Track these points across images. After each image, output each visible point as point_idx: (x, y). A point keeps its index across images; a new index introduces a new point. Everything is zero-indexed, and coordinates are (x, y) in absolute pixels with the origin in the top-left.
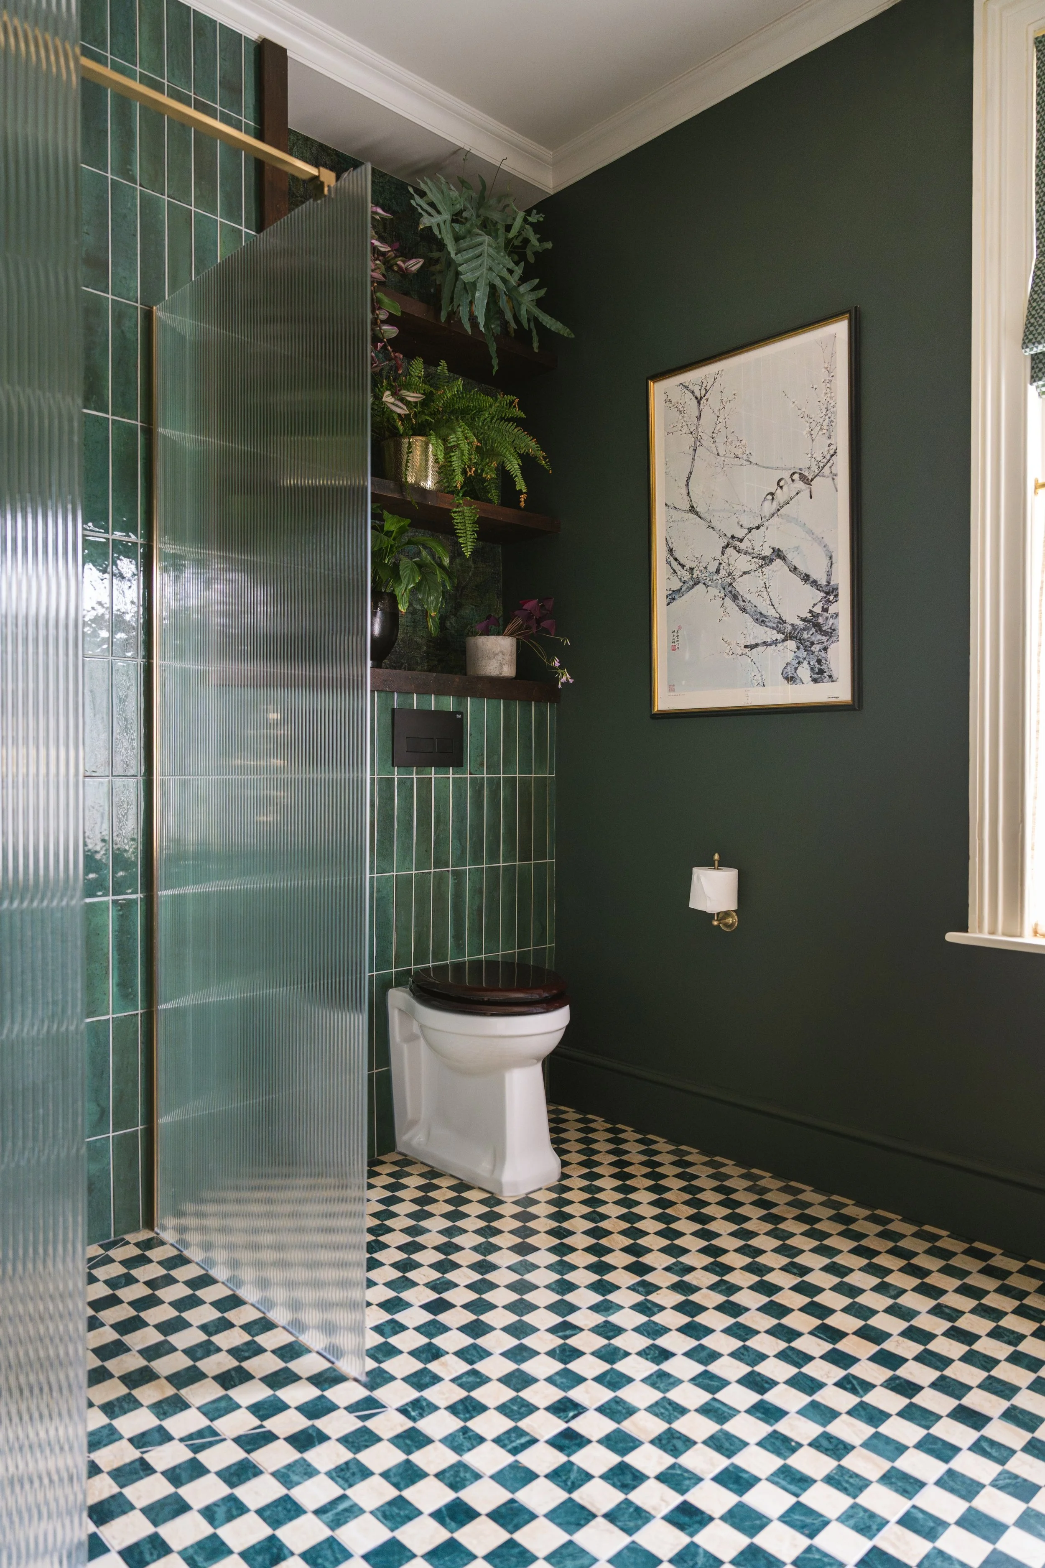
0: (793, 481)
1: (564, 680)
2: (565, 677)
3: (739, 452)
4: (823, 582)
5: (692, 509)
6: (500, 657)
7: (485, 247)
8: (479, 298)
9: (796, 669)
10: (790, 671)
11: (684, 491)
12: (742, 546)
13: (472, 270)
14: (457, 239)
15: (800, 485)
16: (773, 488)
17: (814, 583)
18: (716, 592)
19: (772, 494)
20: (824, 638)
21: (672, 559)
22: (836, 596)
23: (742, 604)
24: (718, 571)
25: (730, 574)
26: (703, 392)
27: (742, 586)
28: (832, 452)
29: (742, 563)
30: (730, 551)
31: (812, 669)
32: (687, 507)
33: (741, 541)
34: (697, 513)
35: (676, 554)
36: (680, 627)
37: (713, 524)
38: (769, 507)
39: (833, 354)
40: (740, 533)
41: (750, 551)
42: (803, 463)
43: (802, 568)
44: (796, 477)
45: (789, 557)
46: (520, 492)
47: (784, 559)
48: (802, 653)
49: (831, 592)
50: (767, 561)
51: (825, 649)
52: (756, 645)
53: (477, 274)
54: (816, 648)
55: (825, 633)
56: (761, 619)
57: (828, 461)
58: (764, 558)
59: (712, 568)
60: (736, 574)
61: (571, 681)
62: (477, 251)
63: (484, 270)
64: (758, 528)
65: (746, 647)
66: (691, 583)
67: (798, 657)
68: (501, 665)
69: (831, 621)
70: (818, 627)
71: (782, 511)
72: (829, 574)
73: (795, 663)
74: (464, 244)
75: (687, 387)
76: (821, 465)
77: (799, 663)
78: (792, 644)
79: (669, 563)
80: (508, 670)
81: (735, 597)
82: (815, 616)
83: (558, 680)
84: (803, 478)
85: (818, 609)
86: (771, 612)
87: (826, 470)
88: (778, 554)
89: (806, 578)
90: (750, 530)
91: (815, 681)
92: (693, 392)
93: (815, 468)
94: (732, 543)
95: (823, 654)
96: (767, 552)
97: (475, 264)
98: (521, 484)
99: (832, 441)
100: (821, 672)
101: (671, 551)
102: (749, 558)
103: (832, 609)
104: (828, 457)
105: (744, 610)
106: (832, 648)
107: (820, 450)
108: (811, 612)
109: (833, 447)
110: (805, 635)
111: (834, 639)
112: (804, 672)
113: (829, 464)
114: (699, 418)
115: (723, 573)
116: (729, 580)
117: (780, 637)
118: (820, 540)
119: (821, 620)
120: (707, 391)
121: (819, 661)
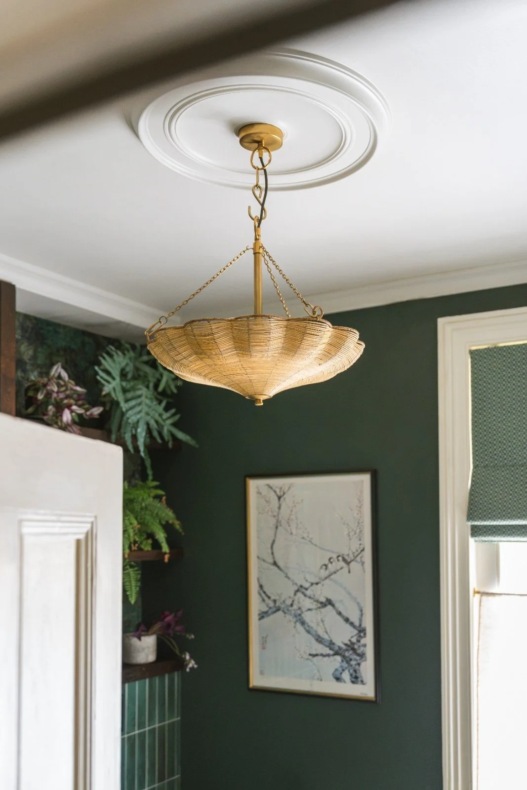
0: (338, 560)
1: (190, 665)
2: (192, 664)
3: (305, 536)
4: (357, 624)
5: (275, 564)
6: (146, 651)
7: (143, 398)
8: (140, 432)
9: (341, 673)
10: (338, 674)
11: (270, 551)
12: (308, 593)
13: (136, 414)
14: (125, 391)
15: (342, 564)
16: (327, 562)
17: (352, 624)
18: (291, 618)
19: (326, 566)
20: (358, 658)
21: (261, 592)
22: (365, 634)
23: (307, 628)
24: (292, 605)
25: (300, 608)
26: (282, 494)
27: (308, 617)
28: (361, 549)
29: (307, 603)
30: (299, 594)
31: (351, 675)
32: (271, 561)
33: (307, 589)
34: (278, 567)
35: (265, 589)
36: (267, 636)
37: (290, 575)
38: (324, 573)
39: (361, 492)
40: (307, 585)
41: (312, 596)
42: (345, 551)
43: (344, 613)
44: (340, 558)
45: (337, 605)
46: (165, 553)
47: (333, 606)
48: (345, 665)
49: (362, 631)
50: (323, 605)
51: (359, 664)
52: (317, 655)
53: (138, 416)
54: (353, 663)
55: (358, 655)
56: (319, 640)
57: (359, 554)
58: (321, 603)
59: (289, 602)
60: (304, 609)
61: (196, 666)
62: (139, 401)
63: (143, 414)
64: (317, 584)
65: (310, 655)
66: (274, 609)
67: (342, 667)
68: (147, 656)
69: (362, 649)
70: (354, 650)
71: (332, 577)
72: (361, 620)
73: (340, 669)
74: (129, 395)
75: (271, 488)
76: (355, 555)
77: (343, 670)
78: (339, 658)
79: (260, 594)
80: (151, 658)
81: (303, 623)
82: (353, 644)
83: (187, 665)
84: (344, 560)
85: (354, 640)
86: (326, 637)
87: (358, 559)
88: (329, 602)
89: (347, 620)
90: (312, 584)
91: (353, 682)
92: (275, 492)
93: (352, 557)
94: (301, 589)
95: (357, 667)
96: (324, 600)
97: (138, 409)
98: (165, 548)
99: (361, 542)
100: (356, 678)
101: (261, 587)
102: (312, 601)
103: (363, 641)
104: (359, 551)
105: (308, 632)
106: (363, 664)
107: (355, 546)
108: (350, 640)
109: (362, 547)
110: (347, 654)
111: (364, 659)
112: (346, 676)
113: (360, 555)
114: (279, 508)
115: (295, 607)
116: (299, 612)
117: (331, 652)
118: (355, 599)
119: (356, 647)
120: (284, 494)
121: (355, 671)
